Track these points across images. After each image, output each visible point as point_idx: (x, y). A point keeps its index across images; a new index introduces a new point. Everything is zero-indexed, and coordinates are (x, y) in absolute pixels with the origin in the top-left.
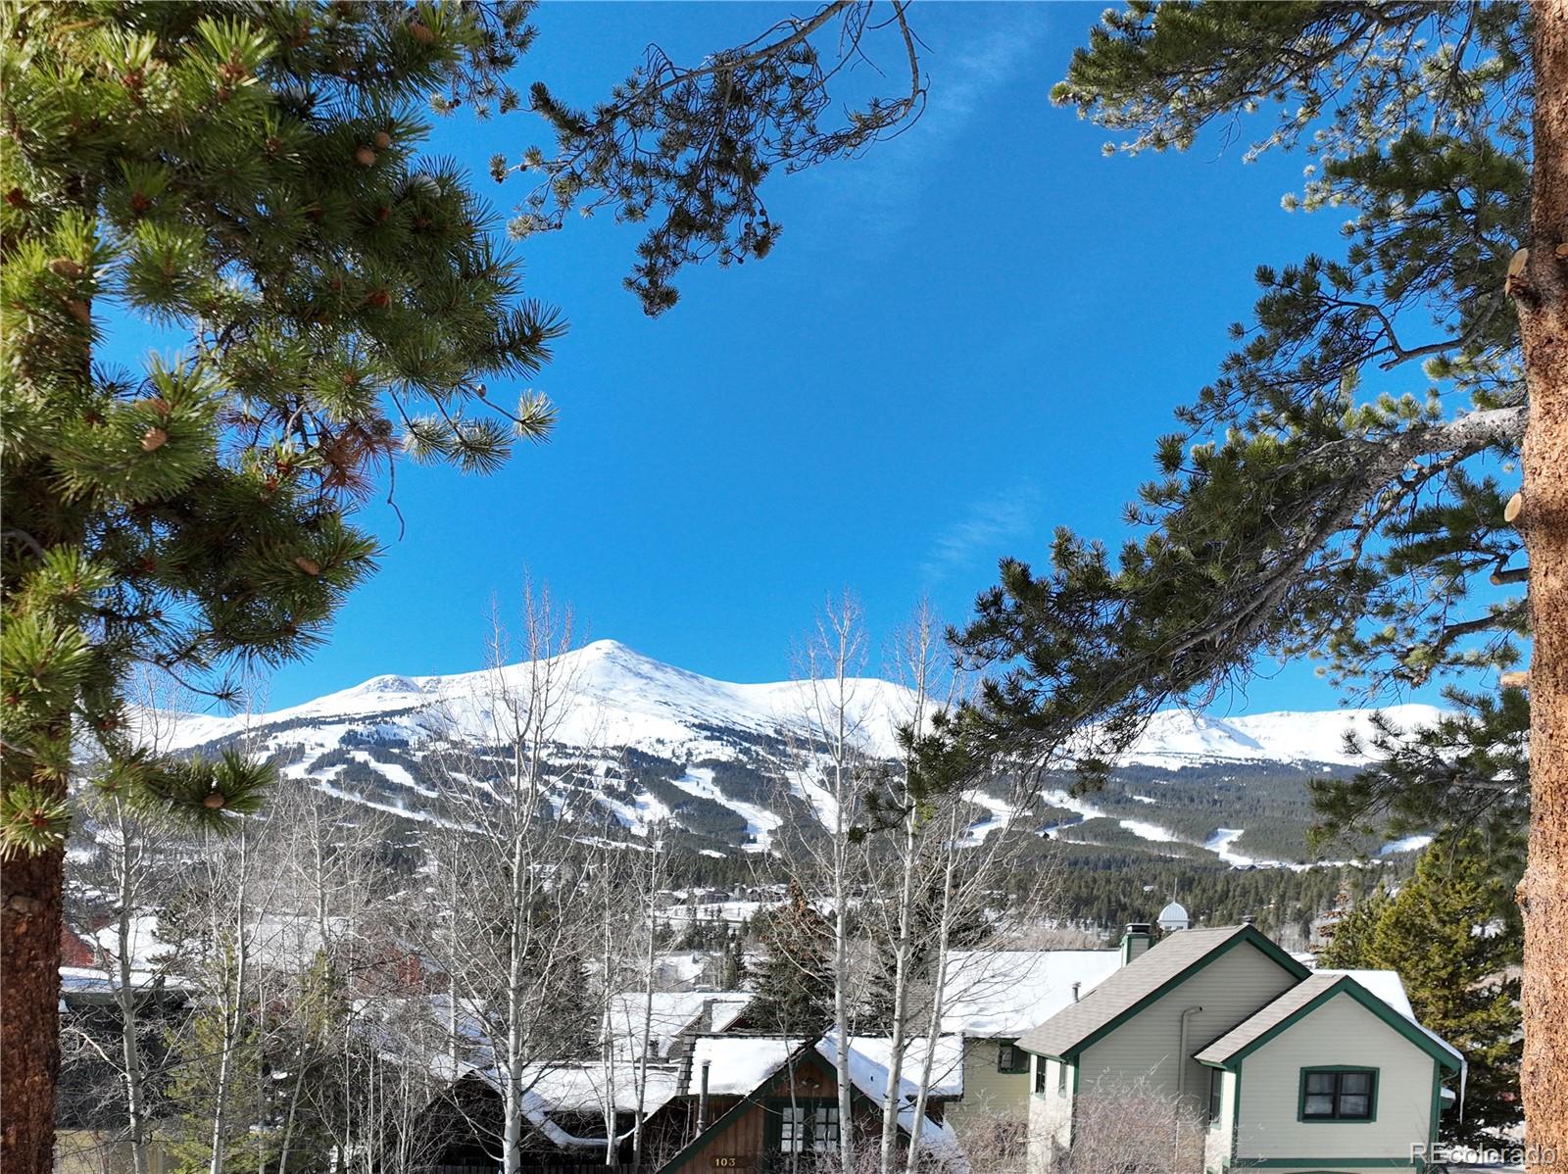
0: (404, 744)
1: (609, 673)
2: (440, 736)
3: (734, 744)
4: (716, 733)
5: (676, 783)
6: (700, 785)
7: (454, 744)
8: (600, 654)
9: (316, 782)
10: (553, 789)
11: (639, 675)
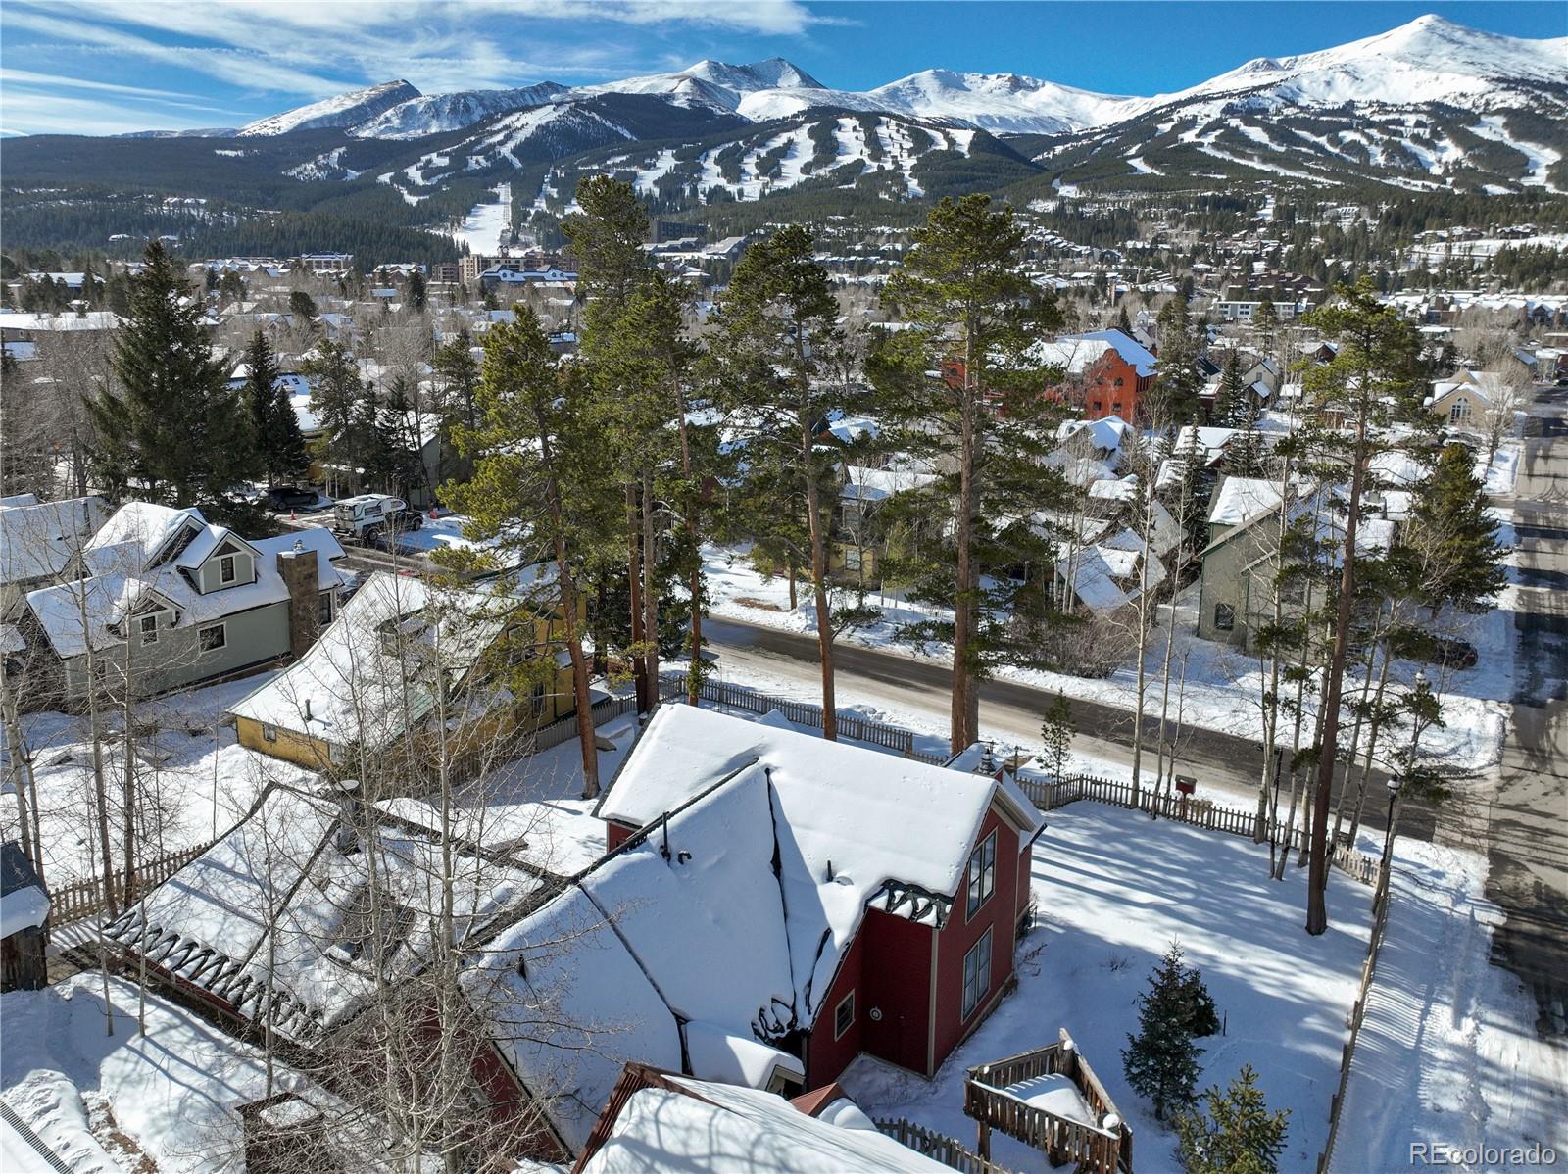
0: (1265, 111)
1: (1427, 42)
2: (1293, 103)
3: (1527, 93)
4: (1511, 84)
5: (1471, 129)
6: (1492, 130)
7: (1302, 109)
8: (1422, 27)
9: (1202, 145)
10: (1370, 139)
11: (1452, 41)
